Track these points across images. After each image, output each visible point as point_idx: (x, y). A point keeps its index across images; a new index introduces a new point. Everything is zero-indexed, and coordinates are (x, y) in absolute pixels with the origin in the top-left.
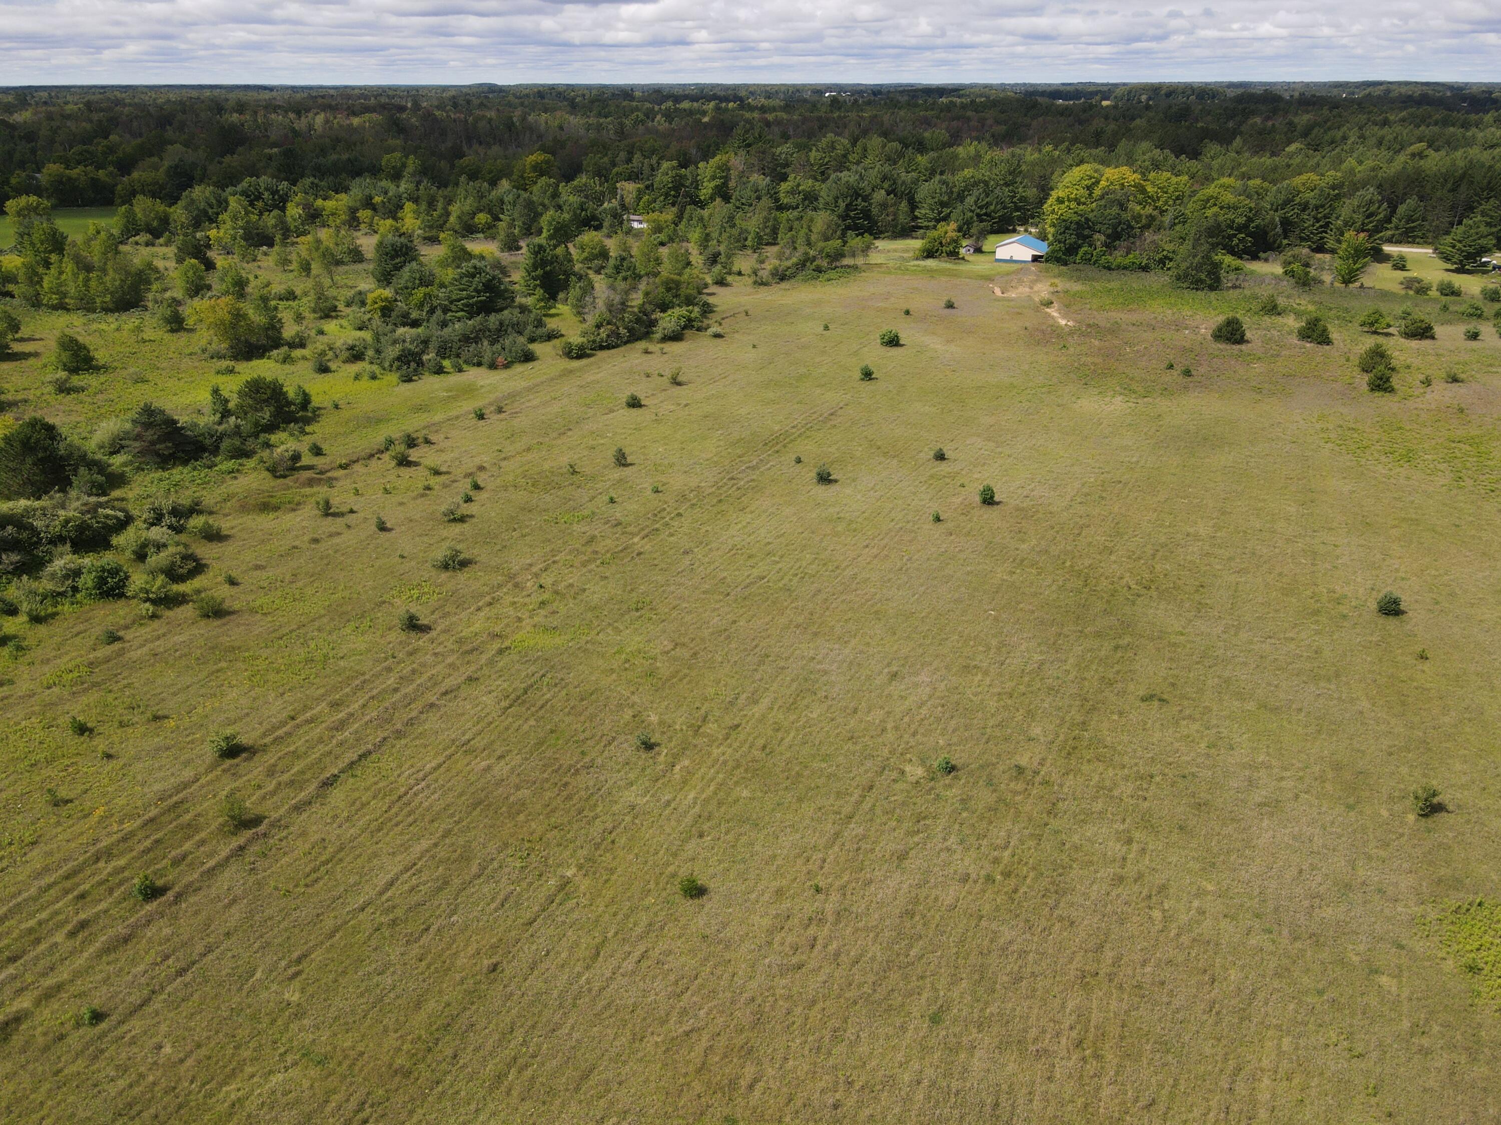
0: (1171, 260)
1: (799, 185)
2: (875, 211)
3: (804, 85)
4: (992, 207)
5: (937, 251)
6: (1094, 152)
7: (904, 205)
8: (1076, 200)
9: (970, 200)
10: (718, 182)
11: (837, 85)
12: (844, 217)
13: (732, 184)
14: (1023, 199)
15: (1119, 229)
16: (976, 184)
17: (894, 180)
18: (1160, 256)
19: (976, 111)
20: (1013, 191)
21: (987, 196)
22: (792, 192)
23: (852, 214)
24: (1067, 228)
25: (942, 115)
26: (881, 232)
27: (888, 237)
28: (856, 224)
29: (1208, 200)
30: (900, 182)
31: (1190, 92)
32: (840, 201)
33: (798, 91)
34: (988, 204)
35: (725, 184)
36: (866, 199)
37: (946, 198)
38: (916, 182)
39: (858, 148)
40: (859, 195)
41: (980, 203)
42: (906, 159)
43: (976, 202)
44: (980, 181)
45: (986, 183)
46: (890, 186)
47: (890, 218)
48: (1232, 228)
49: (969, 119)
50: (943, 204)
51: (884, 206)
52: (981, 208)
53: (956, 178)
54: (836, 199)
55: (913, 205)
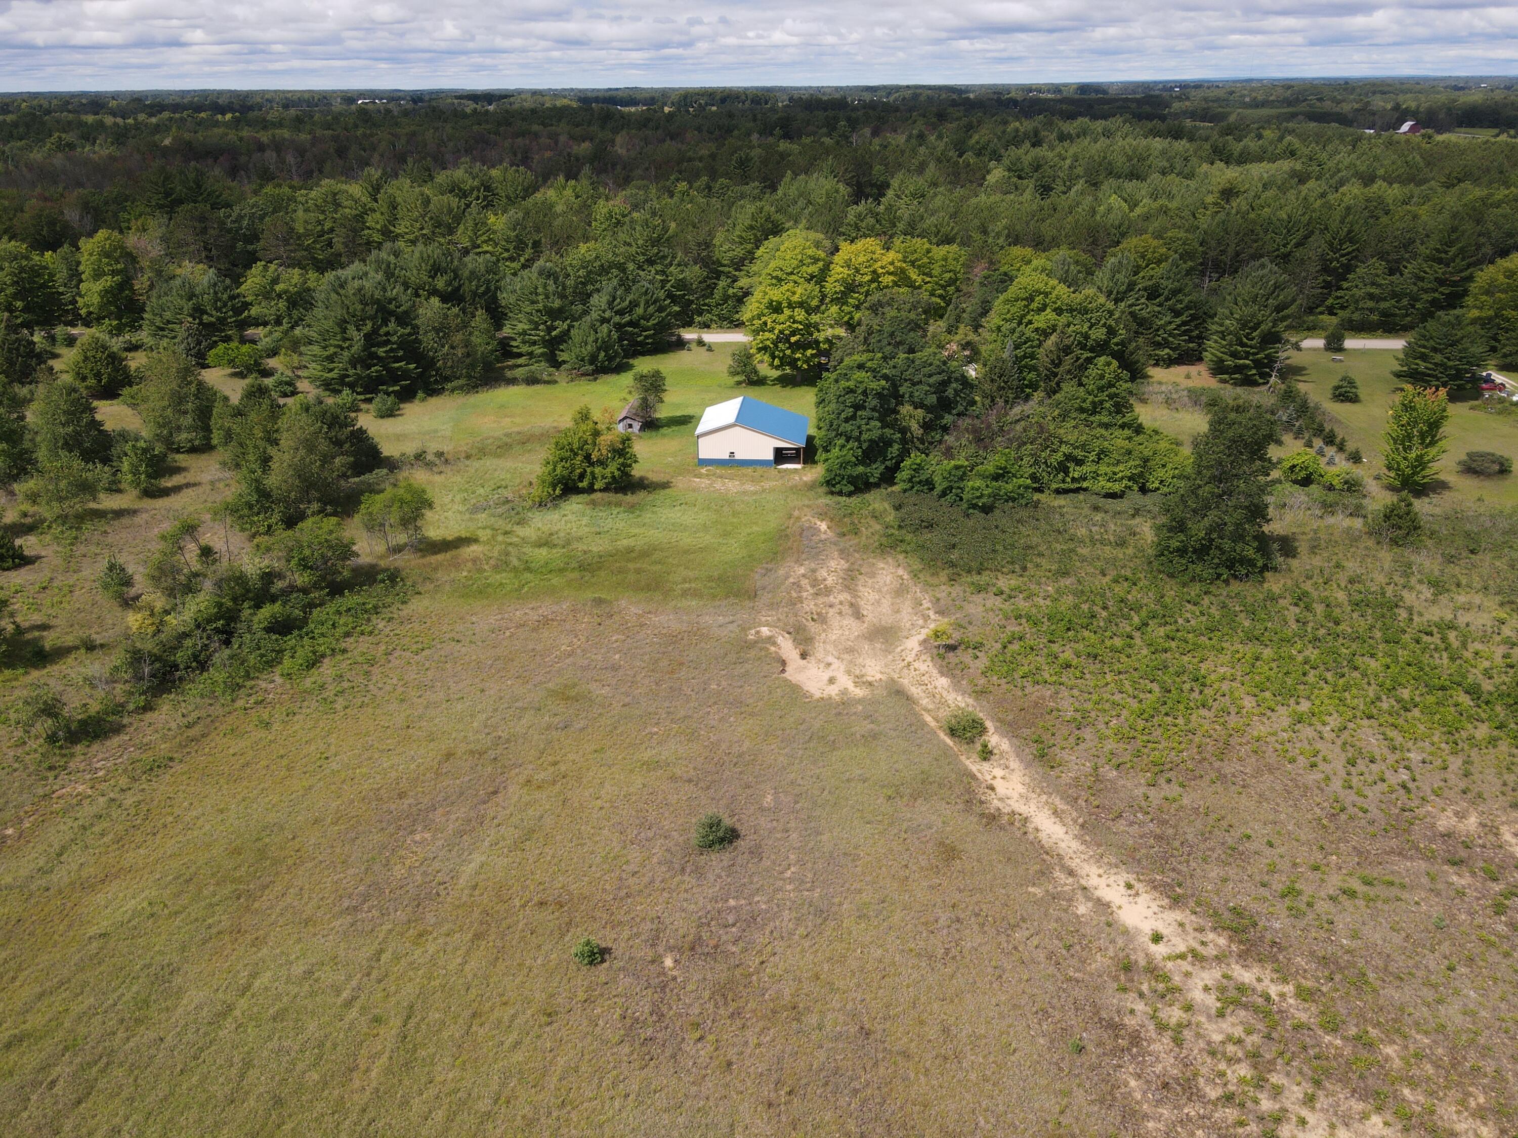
0: (1080, 462)
1: (275, 281)
2: (428, 340)
3: (334, 92)
4: (640, 311)
5: (582, 477)
6: (747, 189)
7: (480, 318)
8: (801, 305)
9: (599, 301)
10: (107, 282)
11: (372, 91)
12: (366, 359)
13: (141, 283)
14: (681, 284)
15: (950, 392)
16: (604, 270)
17: (455, 272)
18: (1059, 456)
19: (543, 124)
20: (663, 272)
21: (628, 290)
22: (267, 294)
23: (381, 352)
24: (857, 407)
25: (502, 129)
26: (447, 379)
27: (461, 388)
28: (390, 371)
29: (1031, 299)
30: (466, 273)
31: (743, 97)
32: (352, 331)
33: (325, 98)
34: (634, 304)
35: (126, 283)
36: (404, 319)
37: (557, 303)
38: (492, 269)
39: (382, 204)
40: (392, 313)
41: (619, 305)
42: (470, 223)
43: (610, 304)
44: (612, 265)
45: (622, 268)
46: (449, 283)
47: (460, 352)
48: (1083, 347)
49: (536, 136)
50: (555, 314)
51: (442, 330)
52: (621, 313)
53: (568, 260)
54: (342, 324)
55: (497, 316)
